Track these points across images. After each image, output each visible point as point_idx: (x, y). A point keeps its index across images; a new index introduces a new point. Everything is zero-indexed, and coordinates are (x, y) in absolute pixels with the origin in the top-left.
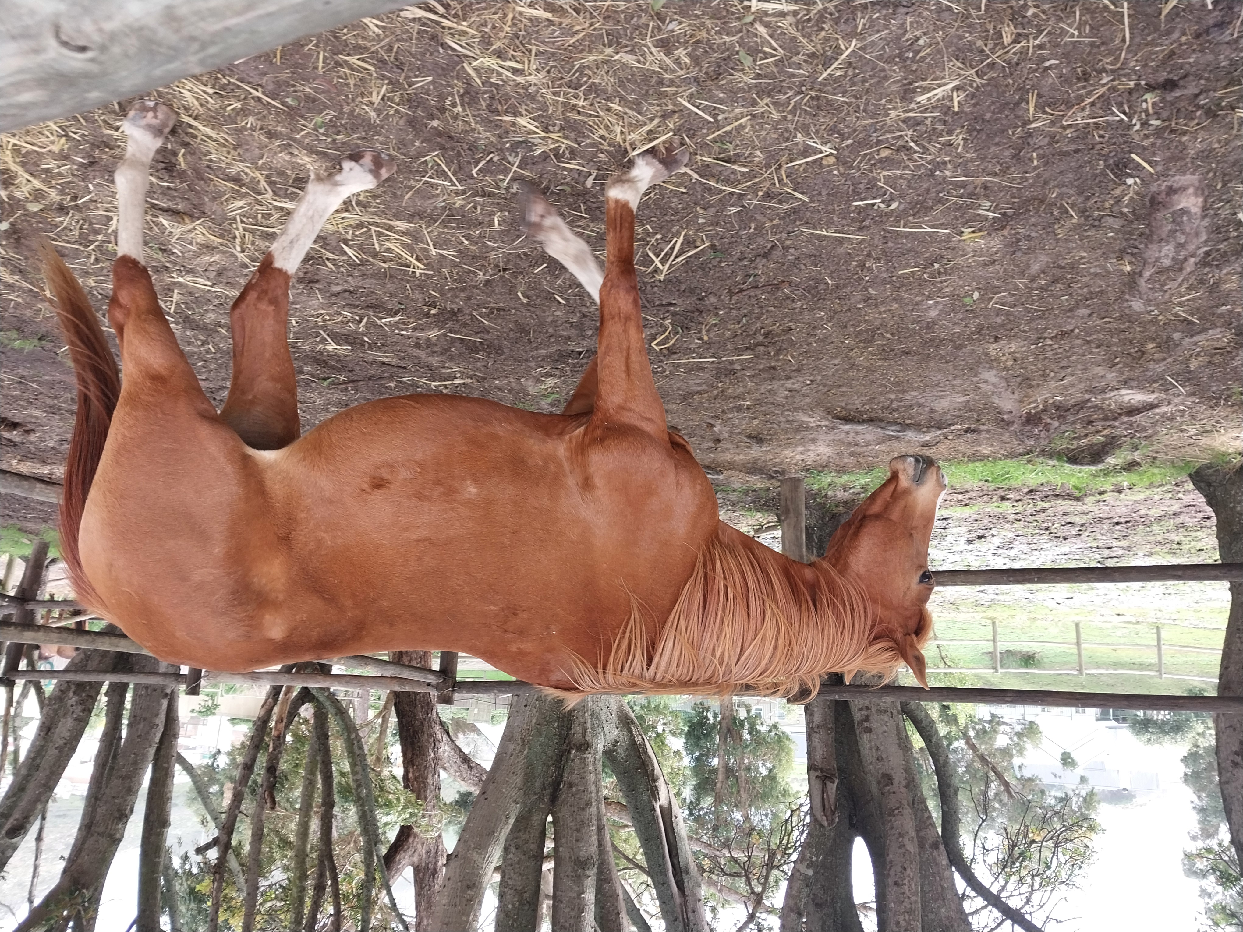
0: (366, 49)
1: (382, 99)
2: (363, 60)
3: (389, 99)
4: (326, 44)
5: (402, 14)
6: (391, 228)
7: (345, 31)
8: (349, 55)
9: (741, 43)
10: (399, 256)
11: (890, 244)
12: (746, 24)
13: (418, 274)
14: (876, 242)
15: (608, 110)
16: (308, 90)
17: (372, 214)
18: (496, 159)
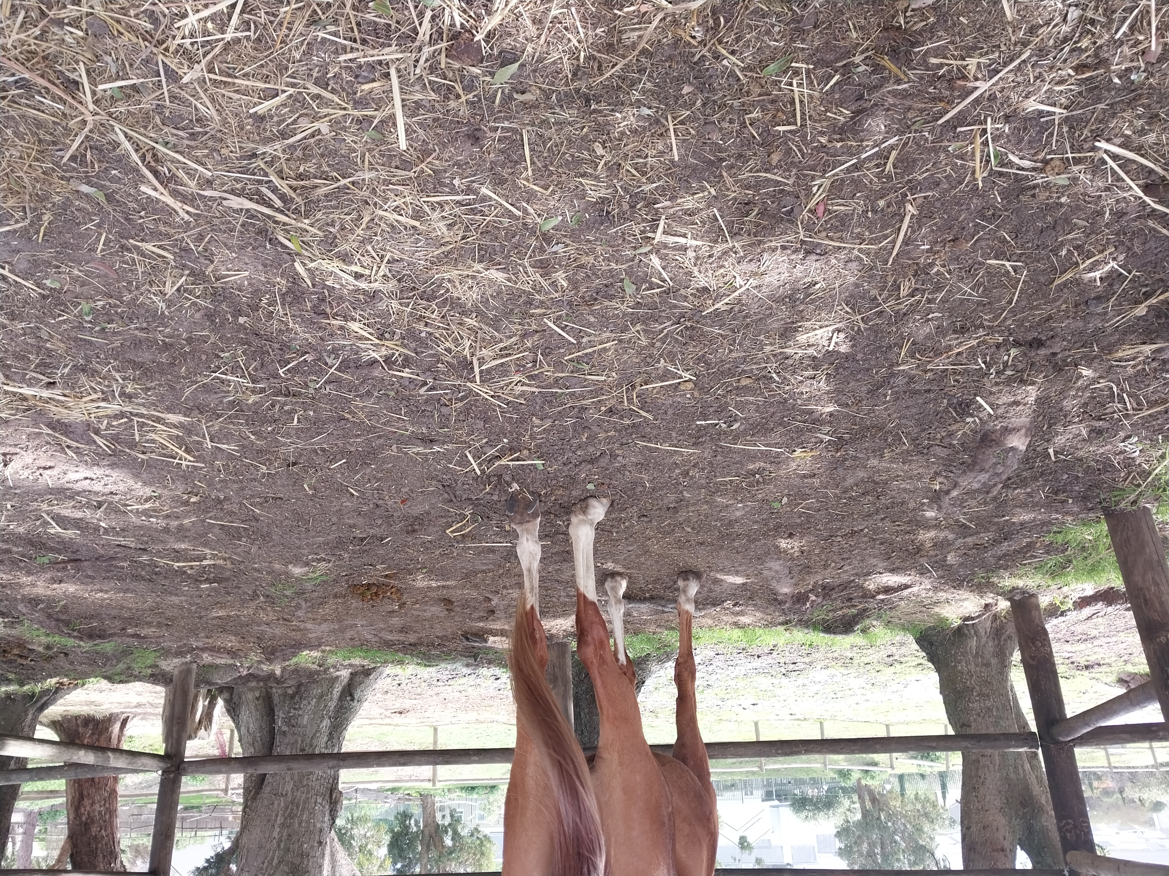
0: (168, 236)
1: (178, 290)
2: (159, 247)
3: (186, 290)
4: (112, 225)
5: (225, 203)
6: (158, 420)
7: (143, 213)
8: (142, 240)
9: (629, 272)
10: (164, 447)
11: (719, 458)
12: (640, 254)
13: (184, 467)
14: (706, 455)
15: (460, 324)
16: (76, 272)
17: (139, 404)
18: (309, 360)
